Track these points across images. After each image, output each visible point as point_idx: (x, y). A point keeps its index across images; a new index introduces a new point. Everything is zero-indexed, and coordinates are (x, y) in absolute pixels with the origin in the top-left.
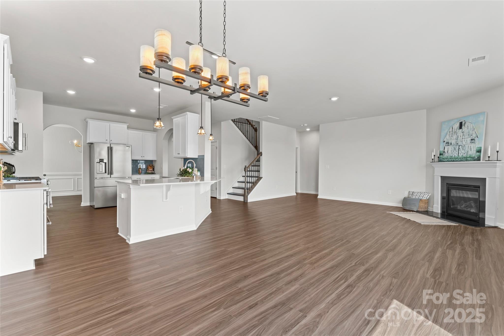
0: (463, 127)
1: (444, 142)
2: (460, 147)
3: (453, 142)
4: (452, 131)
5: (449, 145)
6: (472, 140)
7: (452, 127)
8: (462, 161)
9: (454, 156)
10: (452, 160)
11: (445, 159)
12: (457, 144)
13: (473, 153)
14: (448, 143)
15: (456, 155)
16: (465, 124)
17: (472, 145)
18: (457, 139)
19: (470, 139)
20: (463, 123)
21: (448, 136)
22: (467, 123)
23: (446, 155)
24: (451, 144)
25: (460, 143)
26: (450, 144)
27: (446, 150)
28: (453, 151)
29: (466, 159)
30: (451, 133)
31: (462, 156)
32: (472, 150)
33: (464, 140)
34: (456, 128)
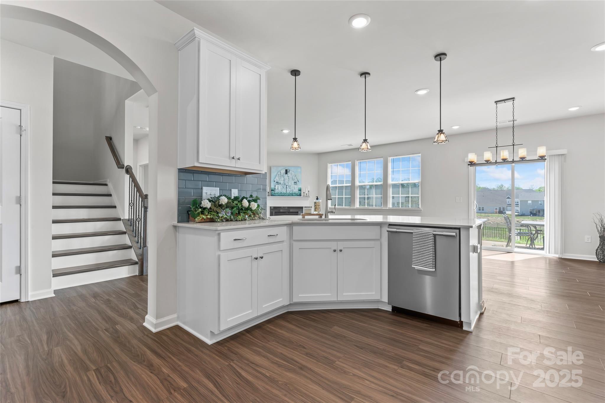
0: (288, 173)
1: (274, 181)
2: (287, 186)
3: (282, 182)
4: (280, 174)
6: (295, 182)
7: (280, 172)
8: (289, 196)
9: (283, 192)
10: (282, 195)
11: (276, 194)
12: (285, 184)
13: (296, 191)
14: (277, 183)
15: (285, 192)
16: (289, 171)
17: (296, 186)
18: (284, 180)
19: (293, 182)
20: (288, 170)
21: (277, 178)
22: (290, 171)
23: (276, 191)
24: (280, 184)
25: (287, 184)
26: (279, 184)
27: (276, 188)
28: (283, 189)
29: (292, 195)
30: (279, 176)
31: (289, 192)
32: (296, 189)
33: (289, 182)
34: (283, 173)
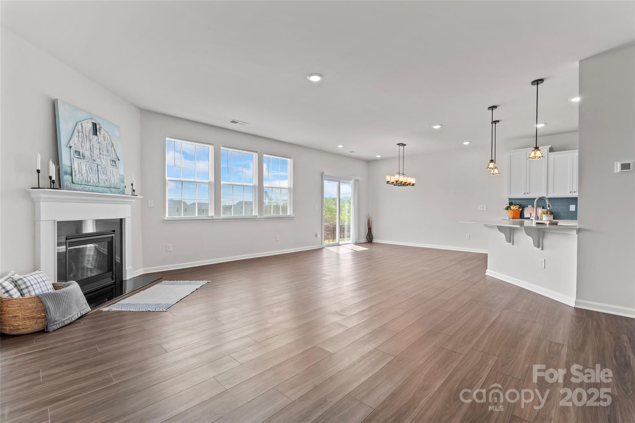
0: (98, 133)
1: (70, 147)
2: (99, 167)
3: (87, 154)
5: (80, 159)
6: (112, 161)
7: (82, 124)
9: (90, 181)
11: (77, 185)
12: (94, 160)
13: (116, 181)
15: (96, 181)
16: (100, 130)
17: (115, 170)
18: (92, 150)
19: (110, 158)
20: (98, 127)
21: (75, 138)
22: (103, 130)
24: (84, 157)
25: (98, 161)
26: (82, 157)
27: (75, 167)
29: (109, 190)
30: (80, 134)
32: (115, 177)
33: (102, 156)
34: (87, 130)
